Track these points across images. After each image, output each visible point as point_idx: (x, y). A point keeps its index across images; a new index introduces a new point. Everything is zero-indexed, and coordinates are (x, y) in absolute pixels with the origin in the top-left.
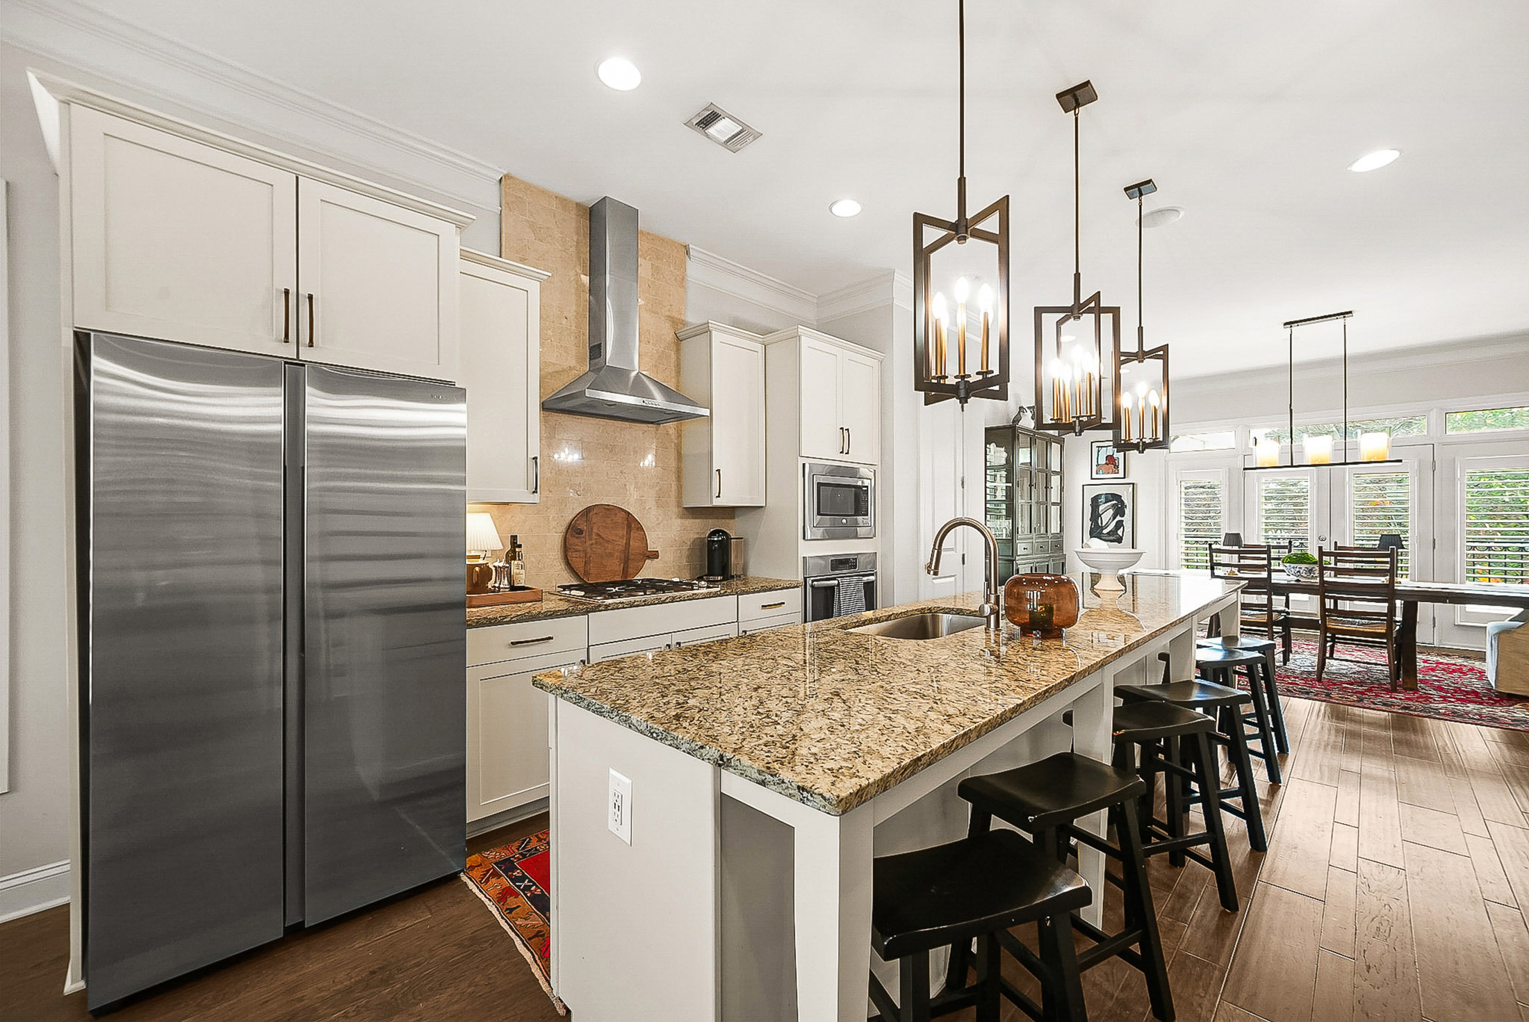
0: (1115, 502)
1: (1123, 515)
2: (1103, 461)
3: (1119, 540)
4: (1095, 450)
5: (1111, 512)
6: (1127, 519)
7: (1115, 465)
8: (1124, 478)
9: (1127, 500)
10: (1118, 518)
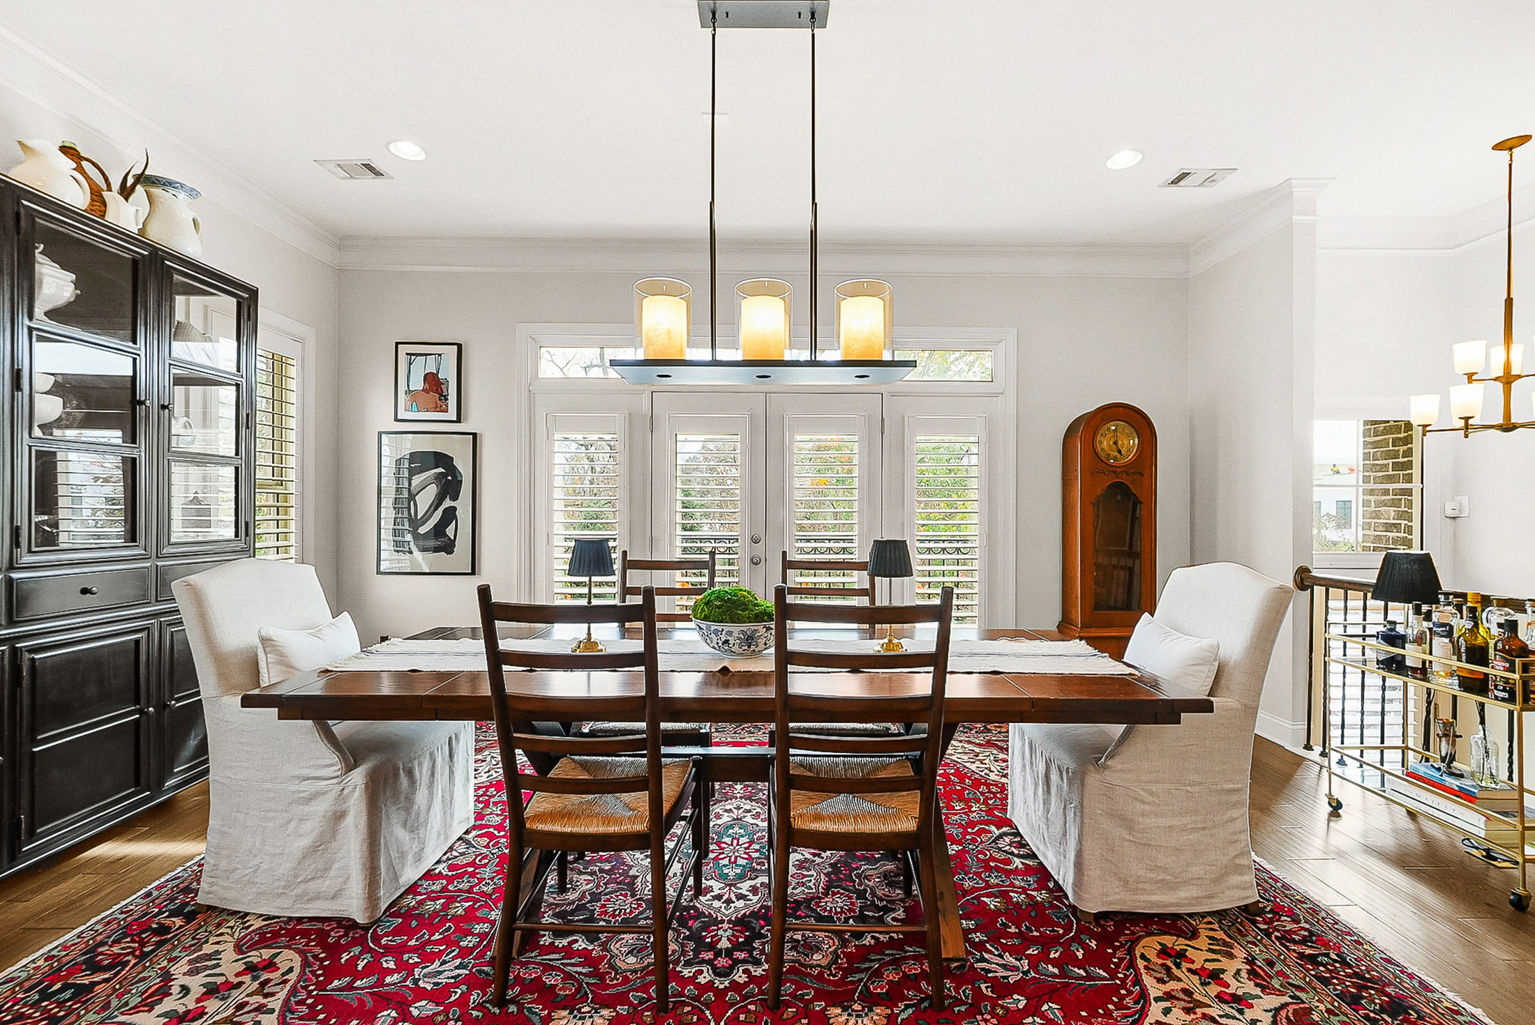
0: (441, 470)
1: (455, 498)
2: (418, 384)
3: (448, 547)
4: (401, 356)
5: (432, 490)
6: (463, 506)
7: (441, 395)
8: (459, 421)
9: (463, 466)
10: (448, 503)
